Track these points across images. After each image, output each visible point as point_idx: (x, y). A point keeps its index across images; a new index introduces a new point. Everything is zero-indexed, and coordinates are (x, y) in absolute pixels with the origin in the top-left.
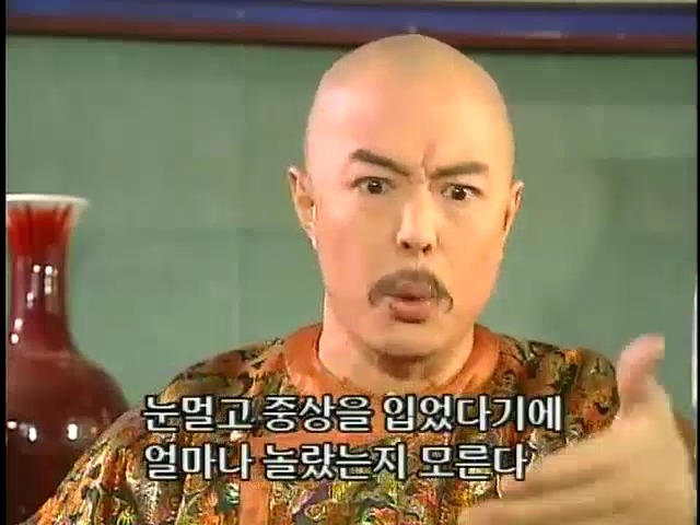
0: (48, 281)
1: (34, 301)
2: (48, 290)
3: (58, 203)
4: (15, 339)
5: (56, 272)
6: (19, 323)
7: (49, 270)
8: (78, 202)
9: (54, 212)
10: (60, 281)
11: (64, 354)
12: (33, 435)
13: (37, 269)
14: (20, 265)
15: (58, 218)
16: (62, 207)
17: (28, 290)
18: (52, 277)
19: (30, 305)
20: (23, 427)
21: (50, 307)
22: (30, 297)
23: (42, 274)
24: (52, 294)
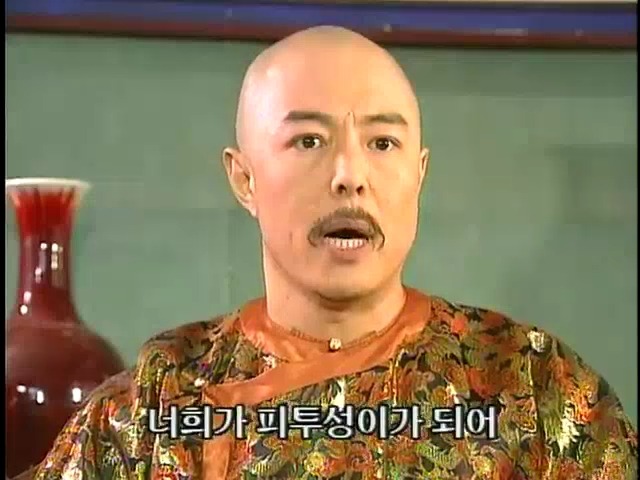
0: (55, 258)
1: (42, 276)
2: (54, 265)
3: (62, 186)
4: (24, 310)
5: (61, 249)
6: (28, 296)
7: (55, 247)
8: (81, 185)
9: (60, 194)
10: (65, 257)
11: (69, 325)
12: (40, 398)
13: (44, 246)
14: (28, 243)
15: (64, 200)
16: (66, 190)
17: (36, 265)
18: (57, 253)
19: (38, 279)
20: (32, 390)
21: (57, 282)
22: (38, 271)
23: (49, 251)
24: (58, 269)
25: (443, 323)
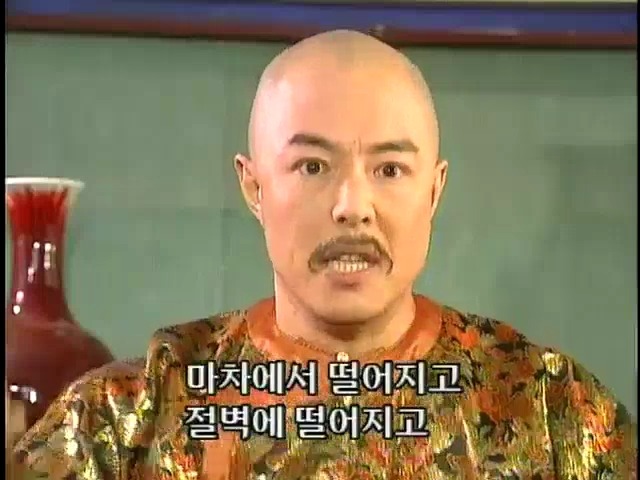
0: (47, 257)
1: (34, 275)
2: (47, 265)
3: (55, 186)
4: (17, 310)
5: (55, 249)
6: (20, 296)
7: (48, 247)
8: (74, 184)
9: (53, 193)
10: (58, 258)
11: (61, 324)
12: (33, 397)
13: (37, 245)
14: (21, 243)
15: (56, 200)
16: (60, 189)
17: (28, 265)
18: (50, 252)
19: (31, 279)
20: (25, 390)
21: (49, 281)
22: (31, 271)
23: (42, 251)
24: (50, 269)
25: (454, 339)
